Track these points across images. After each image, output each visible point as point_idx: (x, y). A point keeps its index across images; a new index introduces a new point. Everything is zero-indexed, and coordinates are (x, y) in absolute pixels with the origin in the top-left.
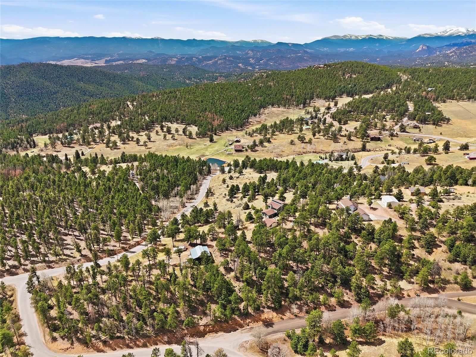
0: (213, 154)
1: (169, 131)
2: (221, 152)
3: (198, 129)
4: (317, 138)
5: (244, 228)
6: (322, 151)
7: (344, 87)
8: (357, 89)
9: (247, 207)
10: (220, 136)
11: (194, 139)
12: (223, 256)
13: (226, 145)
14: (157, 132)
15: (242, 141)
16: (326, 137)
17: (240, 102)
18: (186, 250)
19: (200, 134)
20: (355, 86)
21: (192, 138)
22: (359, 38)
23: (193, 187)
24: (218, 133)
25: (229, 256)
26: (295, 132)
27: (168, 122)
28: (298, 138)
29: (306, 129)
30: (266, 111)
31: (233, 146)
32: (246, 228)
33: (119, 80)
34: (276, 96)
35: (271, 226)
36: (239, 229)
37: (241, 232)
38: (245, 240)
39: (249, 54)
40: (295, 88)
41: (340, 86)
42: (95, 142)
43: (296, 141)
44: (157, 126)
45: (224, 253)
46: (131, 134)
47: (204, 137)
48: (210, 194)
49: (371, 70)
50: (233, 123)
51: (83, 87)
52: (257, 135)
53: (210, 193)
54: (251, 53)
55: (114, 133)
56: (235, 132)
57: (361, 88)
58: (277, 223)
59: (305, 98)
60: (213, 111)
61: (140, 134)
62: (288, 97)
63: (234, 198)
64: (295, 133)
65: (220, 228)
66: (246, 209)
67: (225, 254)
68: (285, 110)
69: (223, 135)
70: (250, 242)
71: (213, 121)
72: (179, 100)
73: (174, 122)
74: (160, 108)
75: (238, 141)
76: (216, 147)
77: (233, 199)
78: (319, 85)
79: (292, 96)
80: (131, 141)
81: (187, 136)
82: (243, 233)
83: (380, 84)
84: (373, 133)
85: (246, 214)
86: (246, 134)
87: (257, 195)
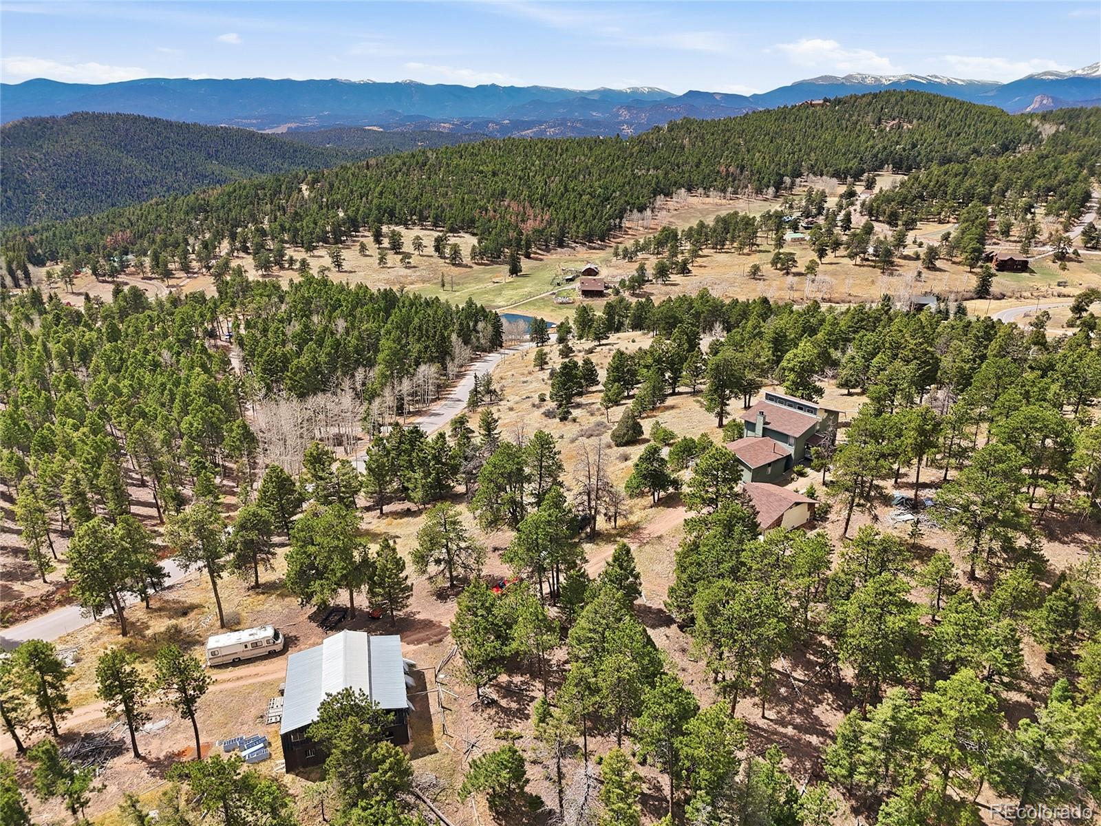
0: (516, 305)
1: (396, 246)
2: (543, 299)
3: (480, 242)
4: (831, 264)
5: (623, 532)
6: (851, 298)
7: (885, 148)
8: (923, 153)
9: (630, 435)
10: (541, 260)
11: (466, 266)
12: (493, 703)
13: (557, 281)
14: (363, 248)
15: (604, 273)
16: (858, 260)
17: (599, 180)
18: (284, 651)
19: (482, 254)
20: (914, 146)
21: (460, 265)
22: (884, 81)
23: (427, 371)
24: (535, 253)
25: (532, 709)
26: (761, 248)
27: (397, 224)
28: (774, 263)
29: (794, 240)
30: (672, 204)
31: (577, 284)
32: (635, 529)
33: (304, 158)
34: (697, 166)
35: (778, 523)
36: (595, 537)
37: (608, 551)
38: (631, 607)
39: (621, 116)
40: (748, 151)
41: (873, 147)
42: (188, 272)
43: (767, 269)
44: (367, 234)
45: (498, 687)
46: (290, 252)
47: (493, 263)
48: (487, 399)
49: (952, 111)
50: (578, 226)
51: (217, 172)
52: (649, 256)
53: (485, 393)
54: (625, 114)
55: (245, 250)
56: (582, 252)
57: (931, 151)
58: (811, 506)
59: (778, 174)
60: (522, 196)
61: (316, 253)
62: (731, 169)
63: (574, 407)
64: (760, 251)
65: (493, 523)
66: (627, 444)
67: (507, 691)
68: (724, 201)
69: (550, 258)
70: (662, 619)
71: (523, 221)
72: (433, 171)
73: (414, 224)
74: (379, 189)
75: (590, 272)
76: (527, 287)
77: (571, 411)
78: (814, 144)
79: (742, 168)
80: (288, 269)
81: (445, 258)
82: (623, 559)
83: (983, 142)
84: (1003, 249)
85: (630, 463)
86: (616, 254)
87: (671, 395)
